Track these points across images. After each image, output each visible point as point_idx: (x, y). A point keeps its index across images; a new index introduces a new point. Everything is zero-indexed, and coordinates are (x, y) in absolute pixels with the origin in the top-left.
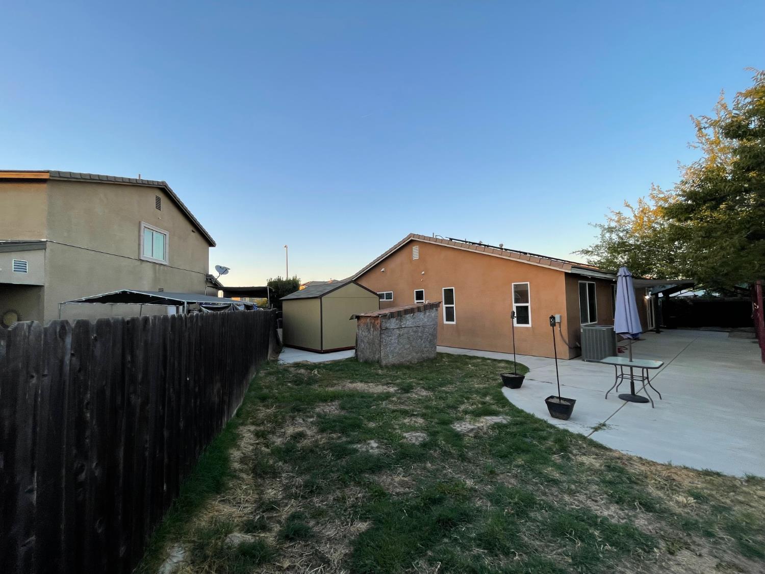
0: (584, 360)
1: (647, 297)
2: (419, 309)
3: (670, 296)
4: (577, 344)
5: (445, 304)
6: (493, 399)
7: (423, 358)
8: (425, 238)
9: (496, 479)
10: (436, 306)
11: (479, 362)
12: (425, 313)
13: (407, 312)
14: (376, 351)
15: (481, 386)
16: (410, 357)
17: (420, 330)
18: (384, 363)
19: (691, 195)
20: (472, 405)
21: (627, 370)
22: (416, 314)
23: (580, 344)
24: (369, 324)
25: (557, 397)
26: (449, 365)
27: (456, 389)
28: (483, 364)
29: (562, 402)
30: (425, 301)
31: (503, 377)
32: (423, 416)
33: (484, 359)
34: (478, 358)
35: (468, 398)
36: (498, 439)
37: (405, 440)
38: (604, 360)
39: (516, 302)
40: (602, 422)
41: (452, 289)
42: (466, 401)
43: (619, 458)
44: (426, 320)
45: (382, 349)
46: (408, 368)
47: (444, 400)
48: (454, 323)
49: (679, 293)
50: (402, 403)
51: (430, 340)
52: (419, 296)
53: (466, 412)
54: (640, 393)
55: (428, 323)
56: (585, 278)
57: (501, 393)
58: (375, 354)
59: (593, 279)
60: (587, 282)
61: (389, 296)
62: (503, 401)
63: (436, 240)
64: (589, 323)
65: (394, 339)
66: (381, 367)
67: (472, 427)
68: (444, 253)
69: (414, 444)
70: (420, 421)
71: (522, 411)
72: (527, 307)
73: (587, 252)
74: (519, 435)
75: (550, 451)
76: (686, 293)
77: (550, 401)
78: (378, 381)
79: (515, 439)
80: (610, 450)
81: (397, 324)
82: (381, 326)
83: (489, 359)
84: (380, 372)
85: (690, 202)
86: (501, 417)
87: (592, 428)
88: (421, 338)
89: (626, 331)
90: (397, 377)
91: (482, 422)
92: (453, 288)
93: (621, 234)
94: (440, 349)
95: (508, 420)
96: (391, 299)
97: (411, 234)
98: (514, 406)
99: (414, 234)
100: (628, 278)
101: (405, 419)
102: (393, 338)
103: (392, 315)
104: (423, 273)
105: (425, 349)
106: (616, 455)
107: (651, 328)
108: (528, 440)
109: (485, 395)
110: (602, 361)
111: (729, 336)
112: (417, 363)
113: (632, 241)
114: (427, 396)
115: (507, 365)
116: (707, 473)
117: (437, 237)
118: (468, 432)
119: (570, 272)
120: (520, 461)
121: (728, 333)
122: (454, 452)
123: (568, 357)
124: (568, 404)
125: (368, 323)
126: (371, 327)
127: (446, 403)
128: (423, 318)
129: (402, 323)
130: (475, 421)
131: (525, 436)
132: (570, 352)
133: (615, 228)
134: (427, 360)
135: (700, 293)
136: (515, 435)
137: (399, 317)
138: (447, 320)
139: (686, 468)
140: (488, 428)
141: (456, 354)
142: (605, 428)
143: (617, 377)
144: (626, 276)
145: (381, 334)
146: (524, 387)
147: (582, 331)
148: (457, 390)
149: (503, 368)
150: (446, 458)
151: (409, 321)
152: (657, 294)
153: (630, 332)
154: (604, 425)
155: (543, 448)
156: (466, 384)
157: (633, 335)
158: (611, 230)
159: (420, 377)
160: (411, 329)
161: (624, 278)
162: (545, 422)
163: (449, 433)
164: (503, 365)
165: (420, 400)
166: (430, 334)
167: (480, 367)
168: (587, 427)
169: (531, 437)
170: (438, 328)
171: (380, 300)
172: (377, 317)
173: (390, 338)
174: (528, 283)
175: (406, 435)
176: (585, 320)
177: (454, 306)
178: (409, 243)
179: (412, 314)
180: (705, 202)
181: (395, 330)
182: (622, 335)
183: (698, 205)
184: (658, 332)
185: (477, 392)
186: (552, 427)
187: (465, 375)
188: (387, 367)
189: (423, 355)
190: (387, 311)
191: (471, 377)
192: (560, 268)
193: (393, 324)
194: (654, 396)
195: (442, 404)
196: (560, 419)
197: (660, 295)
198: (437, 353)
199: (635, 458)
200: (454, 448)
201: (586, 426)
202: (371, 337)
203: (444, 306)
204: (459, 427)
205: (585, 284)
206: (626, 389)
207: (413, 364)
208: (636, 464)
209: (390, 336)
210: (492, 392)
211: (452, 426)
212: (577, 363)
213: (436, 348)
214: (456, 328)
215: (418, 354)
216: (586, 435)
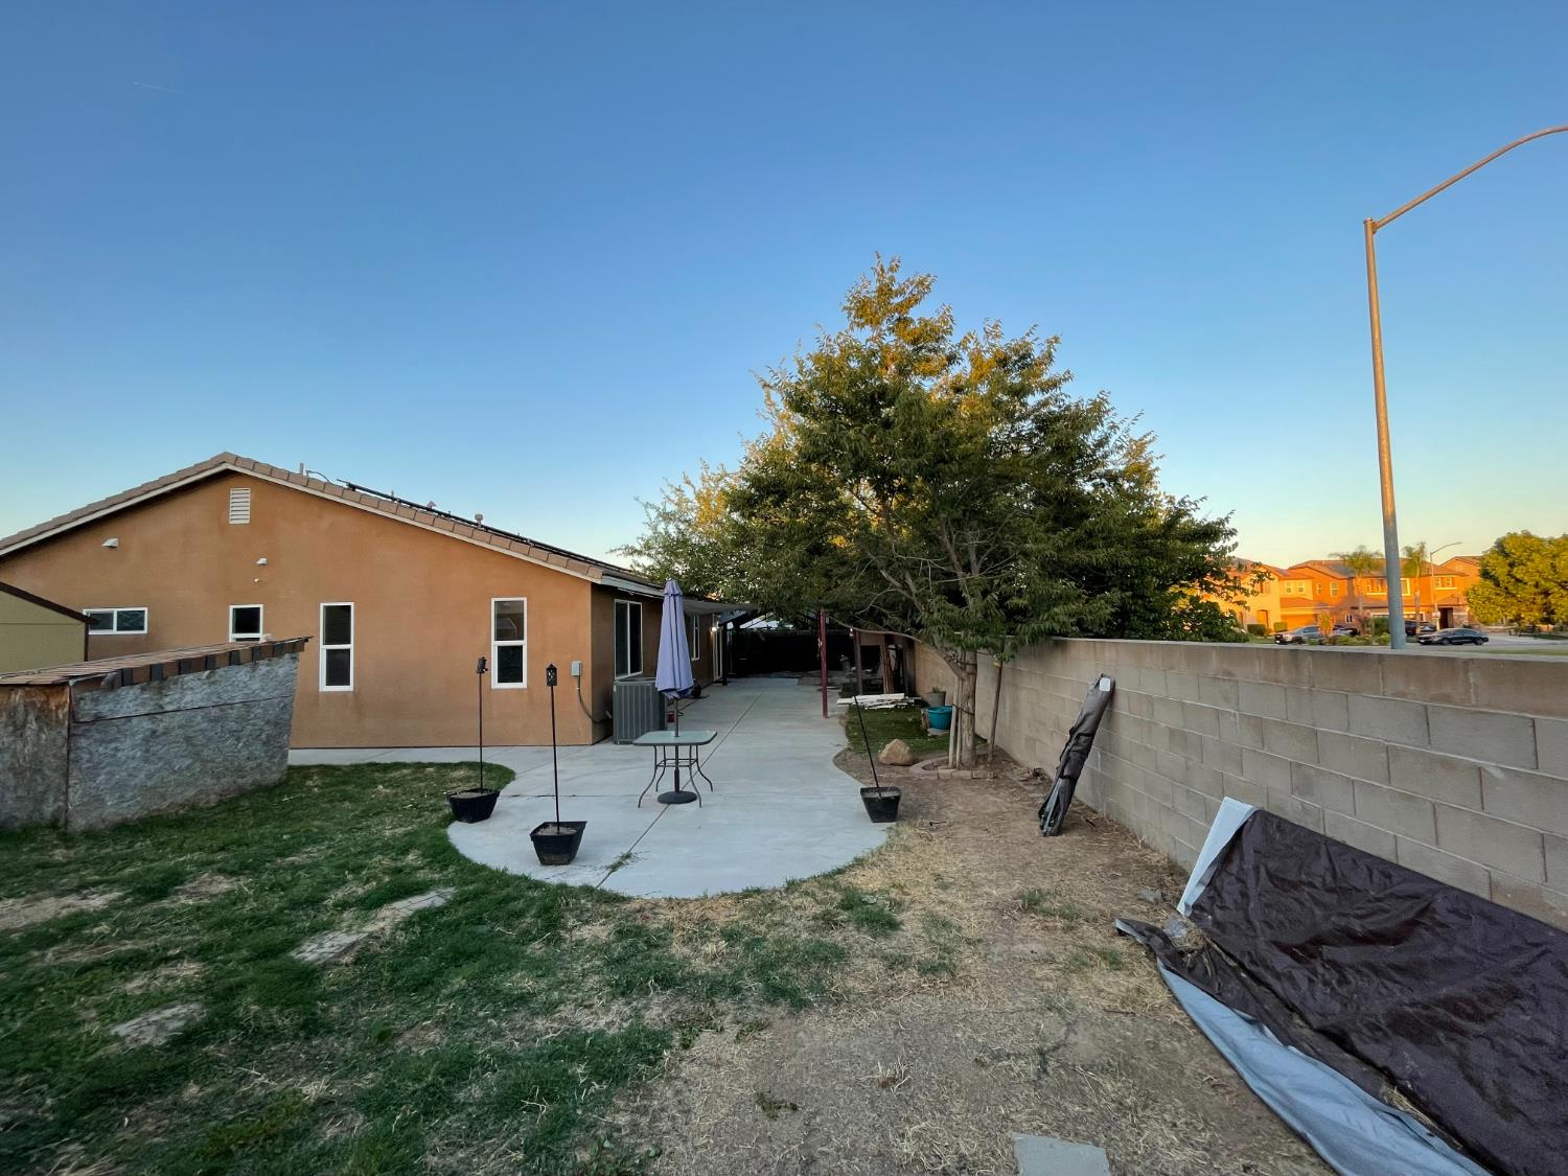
0: (616, 743)
1: (714, 629)
2: (233, 658)
3: (742, 627)
4: (608, 713)
5: (328, 641)
6: (423, 855)
7: (240, 788)
8: (272, 471)
9: (393, 1048)
10: (296, 647)
11: (407, 775)
12: (254, 668)
13: (185, 666)
14: (45, 793)
15: (400, 831)
16: (191, 792)
17: (233, 713)
18: (79, 823)
19: (756, 482)
20: (368, 881)
21: (671, 752)
22: (220, 671)
23: (612, 714)
24: (21, 708)
25: (554, 824)
26: (322, 795)
27: (330, 851)
28: (415, 779)
29: (564, 831)
30: (262, 636)
31: (453, 801)
32: (202, 953)
33: (420, 766)
34: (404, 765)
35: (356, 870)
36: (415, 948)
37: (114, 1047)
38: (640, 740)
39: (498, 638)
40: (625, 852)
41: (349, 607)
42: (350, 877)
43: (639, 911)
44: (256, 686)
45: (71, 782)
46: (181, 823)
47: (283, 890)
48: (349, 688)
49: (749, 623)
50: (131, 936)
51: (268, 736)
52: (247, 621)
53: (343, 906)
54: (686, 787)
55: (264, 694)
56: (625, 595)
57: (446, 837)
58: (40, 800)
59: (638, 597)
60: (629, 602)
61: (131, 621)
62: (444, 854)
63: (308, 482)
64: (629, 675)
65: (128, 748)
66: (67, 840)
67: (353, 938)
68: (328, 519)
69: (147, 1048)
70: (190, 969)
71: (484, 868)
72: (520, 648)
73: (633, 551)
74: (466, 924)
75: (527, 937)
76: (758, 623)
77: (540, 833)
78: (41, 888)
79: (457, 935)
80: (628, 900)
81: (144, 704)
82: (72, 714)
83: (431, 765)
84: (59, 855)
85: (753, 491)
86: (433, 894)
87: (608, 868)
88: (236, 735)
89: (672, 687)
90: (128, 860)
91: (384, 919)
92: (352, 604)
93: (682, 526)
94: (296, 757)
95: (449, 897)
96: (142, 628)
97: (226, 454)
98: (468, 861)
99: (237, 458)
100: (677, 598)
101: (127, 979)
102: (128, 743)
103: (125, 678)
104: (262, 561)
105: (251, 764)
106: (635, 905)
107: (716, 678)
108: (484, 929)
109: (405, 851)
110: (636, 741)
111: (799, 684)
112: (218, 805)
113: (695, 540)
114: (229, 893)
115: (471, 773)
116: (747, 894)
117: (311, 475)
118: (340, 955)
119: (599, 582)
120: (458, 982)
121: (797, 680)
122: (287, 1022)
123: (590, 741)
124: (572, 831)
125: (15, 708)
126: (31, 717)
127: (290, 896)
128: (242, 682)
129: (167, 700)
130: (366, 920)
131: (480, 922)
132: (593, 732)
133: (674, 515)
134: (253, 792)
135: (774, 624)
136: (458, 925)
137: (155, 683)
138: (330, 682)
139: (724, 895)
140: (396, 928)
141: (348, 763)
142: (628, 861)
143: (657, 766)
144: (674, 596)
145: (70, 736)
146: (498, 813)
147: (615, 689)
148: (332, 856)
149: (461, 780)
150: (257, 1048)
151: (193, 691)
152: (725, 625)
153: (678, 687)
154: (628, 856)
155: (513, 934)
156: (359, 836)
157: (679, 693)
158: (667, 517)
159: (216, 844)
160: (200, 713)
161: (672, 598)
162: (525, 879)
163: (277, 977)
164: (461, 773)
165: (199, 908)
166: (268, 722)
167: (406, 786)
168: (601, 868)
169: (492, 920)
170: (294, 704)
171: (90, 633)
172: (58, 687)
173: (113, 745)
174: (525, 599)
175: (122, 1029)
176: (622, 670)
177: (350, 646)
178: (221, 477)
179: (207, 672)
180: (769, 494)
181: (135, 721)
182: (666, 694)
183: (761, 497)
184: (725, 683)
185: (386, 848)
186: (538, 885)
187: (363, 812)
188: (91, 835)
189: (240, 781)
190: (106, 667)
191: (377, 814)
192: (583, 574)
193: (130, 701)
194: (702, 788)
195: (275, 901)
196: (557, 864)
197: (730, 626)
198: (291, 768)
199: (663, 903)
200: (286, 1012)
201: (599, 866)
202: (28, 749)
203: (323, 649)
204: (310, 952)
205: (625, 605)
206: (668, 786)
207: (201, 810)
208: (662, 911)
209: (111, 741)
210: (423, 839)
211: (293, 954)
212: (607, 749)
213: (285, 756)
214: (357, 700)
215: (223, 781)
216: (595, 885)
